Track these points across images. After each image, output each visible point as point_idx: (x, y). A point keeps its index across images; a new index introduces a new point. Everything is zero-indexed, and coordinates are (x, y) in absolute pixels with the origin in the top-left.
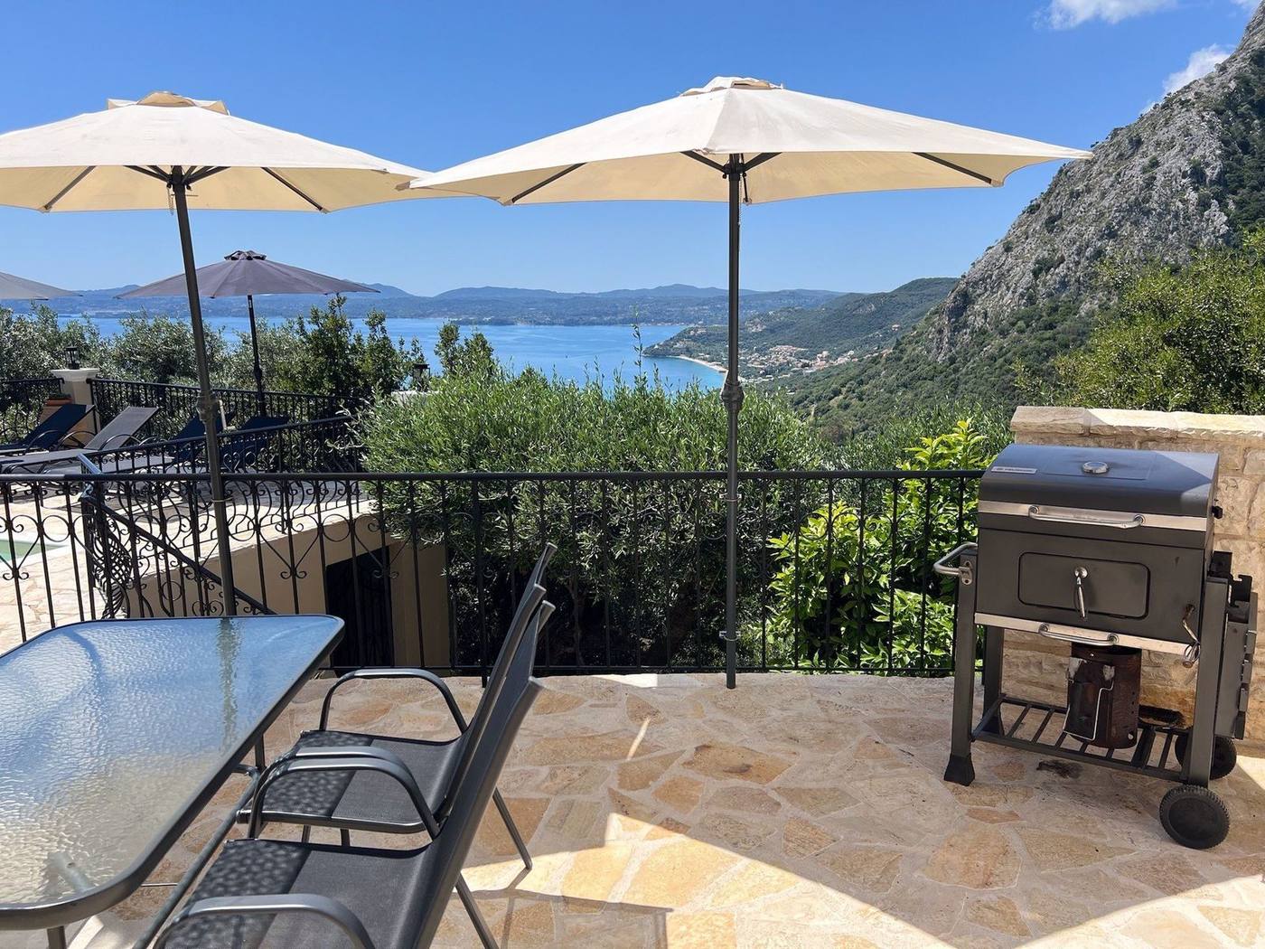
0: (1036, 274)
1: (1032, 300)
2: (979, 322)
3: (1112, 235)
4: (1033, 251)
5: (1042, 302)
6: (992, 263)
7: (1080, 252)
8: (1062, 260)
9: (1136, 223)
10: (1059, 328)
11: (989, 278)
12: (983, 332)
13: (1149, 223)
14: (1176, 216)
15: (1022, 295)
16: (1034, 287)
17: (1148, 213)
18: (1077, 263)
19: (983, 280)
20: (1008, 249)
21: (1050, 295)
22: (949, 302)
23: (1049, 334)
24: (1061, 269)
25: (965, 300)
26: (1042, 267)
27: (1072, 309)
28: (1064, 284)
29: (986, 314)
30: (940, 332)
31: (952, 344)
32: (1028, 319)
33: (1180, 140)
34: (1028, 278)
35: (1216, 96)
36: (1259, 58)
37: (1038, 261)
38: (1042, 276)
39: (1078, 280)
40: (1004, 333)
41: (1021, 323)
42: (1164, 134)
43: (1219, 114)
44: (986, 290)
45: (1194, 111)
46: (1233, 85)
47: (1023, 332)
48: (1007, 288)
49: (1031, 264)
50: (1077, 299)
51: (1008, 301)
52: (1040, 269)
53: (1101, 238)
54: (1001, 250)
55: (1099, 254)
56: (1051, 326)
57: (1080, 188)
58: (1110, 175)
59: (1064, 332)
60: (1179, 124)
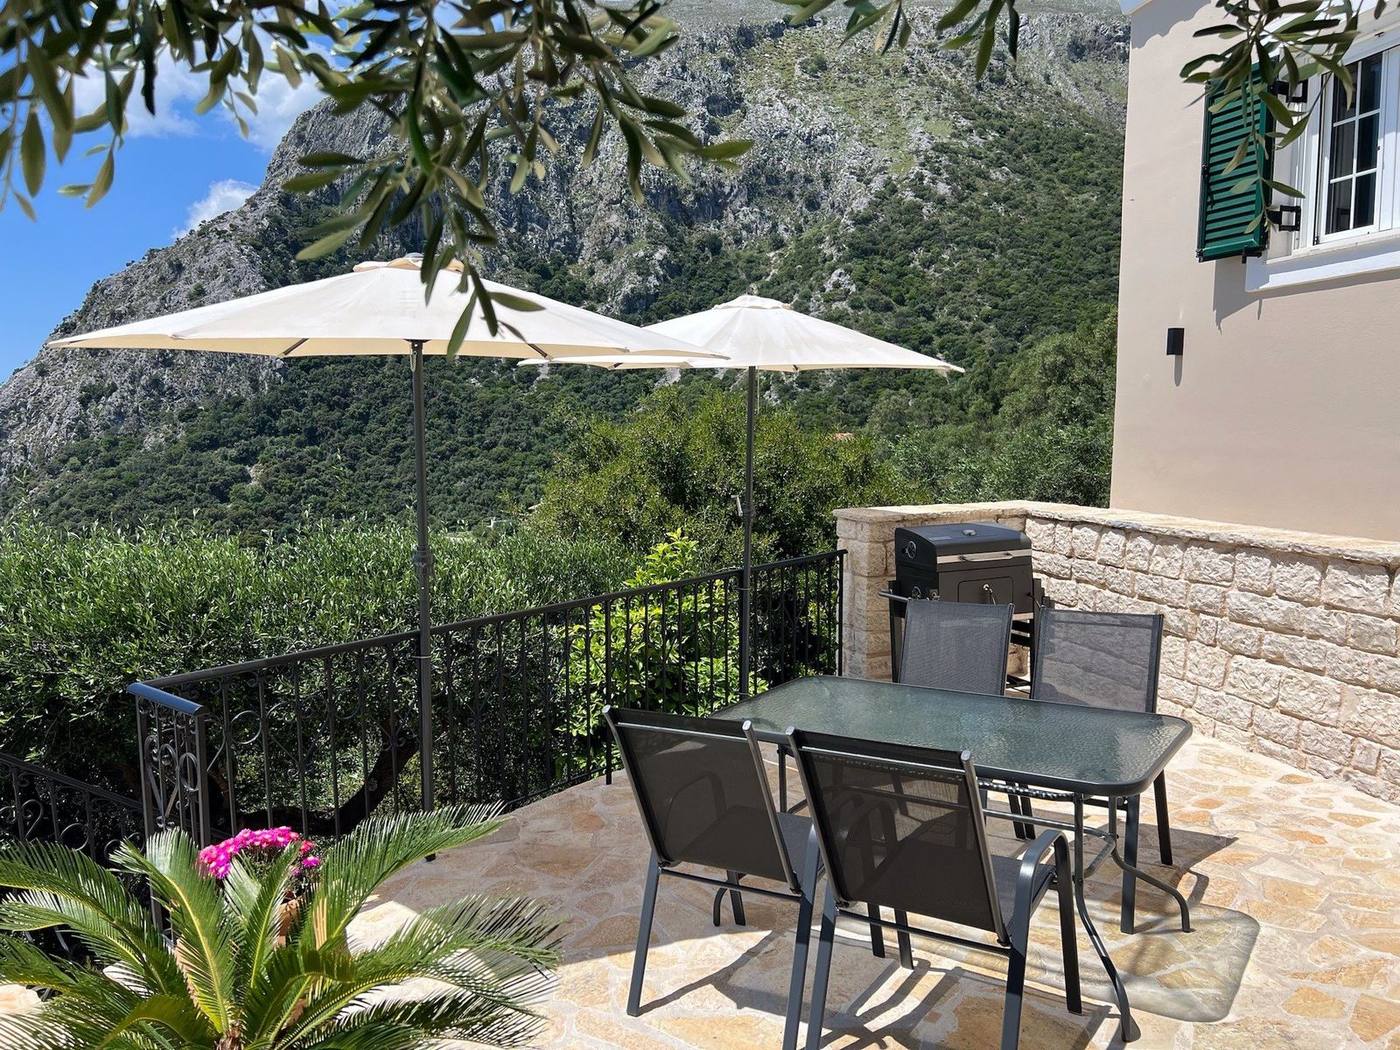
0: (84, 402)
1: (83, 433)
2: (18, 460)
3: (168, 363)
5: (97, 436)
6: (23, 390)
7: (133, 379)
8: (114, 388)
10: (123, 465)
11: (22, 407)
15: (70, 428)
16: (84, 418)
18: (133, 392)
19: (16, 408)
20: (42, 372)
21: (105, 427)
23: (111, 471)
24: (115, 398)
26: (89, 396)
27: (135, 444)
28: (120, 415)
29: (25, 450)
32: (82, 455)
33: (222, 271)
34: (75, 407)
35: (252, 230)
36: (285, 201)
37: (83, 389)
38: (92, 405)
39: (136, 411)
40: (53, 472)
41: (74, 460)
42: (203, 262)
43: (258, 249)
44: (20, 421)
45: (232, 243)
46: (266, 222)
47: (77, 470)
48: (51, 419)
49: (76, 393)
50: (138, 433)
51: (52, 434)
52: (89, 398)
53: (155, 366)
54: (34, 373)
55: (156, 383)
56: (112, 463)
57: (122, 308)
58: (154, 299)
59: (130, 469)
60: (219, 251)
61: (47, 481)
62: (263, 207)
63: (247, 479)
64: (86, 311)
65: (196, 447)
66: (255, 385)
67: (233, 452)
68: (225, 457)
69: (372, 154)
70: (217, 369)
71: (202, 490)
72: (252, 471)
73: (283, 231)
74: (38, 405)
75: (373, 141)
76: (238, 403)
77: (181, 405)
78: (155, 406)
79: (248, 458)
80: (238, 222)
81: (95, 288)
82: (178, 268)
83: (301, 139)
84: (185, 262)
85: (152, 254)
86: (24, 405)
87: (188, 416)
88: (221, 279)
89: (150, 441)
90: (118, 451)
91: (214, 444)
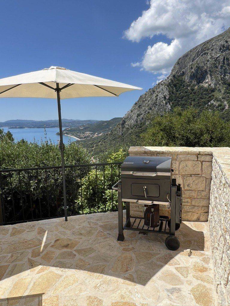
0: (137, 117)
1: (137, 122)
2: (127, 126)
3: (151, 109)
4: (136, 112)
5: (139, 122)
6: (129, 115)
7: (145, 112)
8: (142, 114)
9: (155, 107)
10: (142, 127)
11: (128, 117)
12: (128, 128)
13: (157, 107)
14: (162, 106)
15: (135, 121)
16: (137, 119)
17: (157, 105)
18: (145, 115)
19: (127, 118)
20: (132, 112)
21: (140, 121)
22: (121, 122)
23: (140, 129)
24: (142, 116)
25: (124, 122)
26: (138, 115)
27: (144, 124)
28: (143, 119)
29: (128, 125)
30: (120, 128)
31: (122, 131)
32: (136, 125)
33: (161, 91)
35: (167, 83)
36: (174, 76)
39: (145, 118)
40: (132, 129)
42: (158, 90)
43: (168, 86)
44: (128, 120)
45: (163, 86)
46: (170, 81)
47: (136, 128)
48: (132, 120)
49: (136, 115)
50: (145, 122)
51: (132, 122)
52: (138, 116)
53: (149, 110)
54: (130, 112)
55: (149, 113)
56: (141, 127)
57: (144, 100)
58: (149, 97)
60: (161, 88)
61: (131, 130)
62: (170, 78)
64: (139, 100)
69: (192, 64)
73: (173, 82)
74: (131, 117)
75: (193, 61)
80: (165, 82)
81: (141, 96)
82: (154, 91)
83: (178, 63)
85: (150, 89)
88: (161, 93)
89: (147, 123)
90: (142, 125)
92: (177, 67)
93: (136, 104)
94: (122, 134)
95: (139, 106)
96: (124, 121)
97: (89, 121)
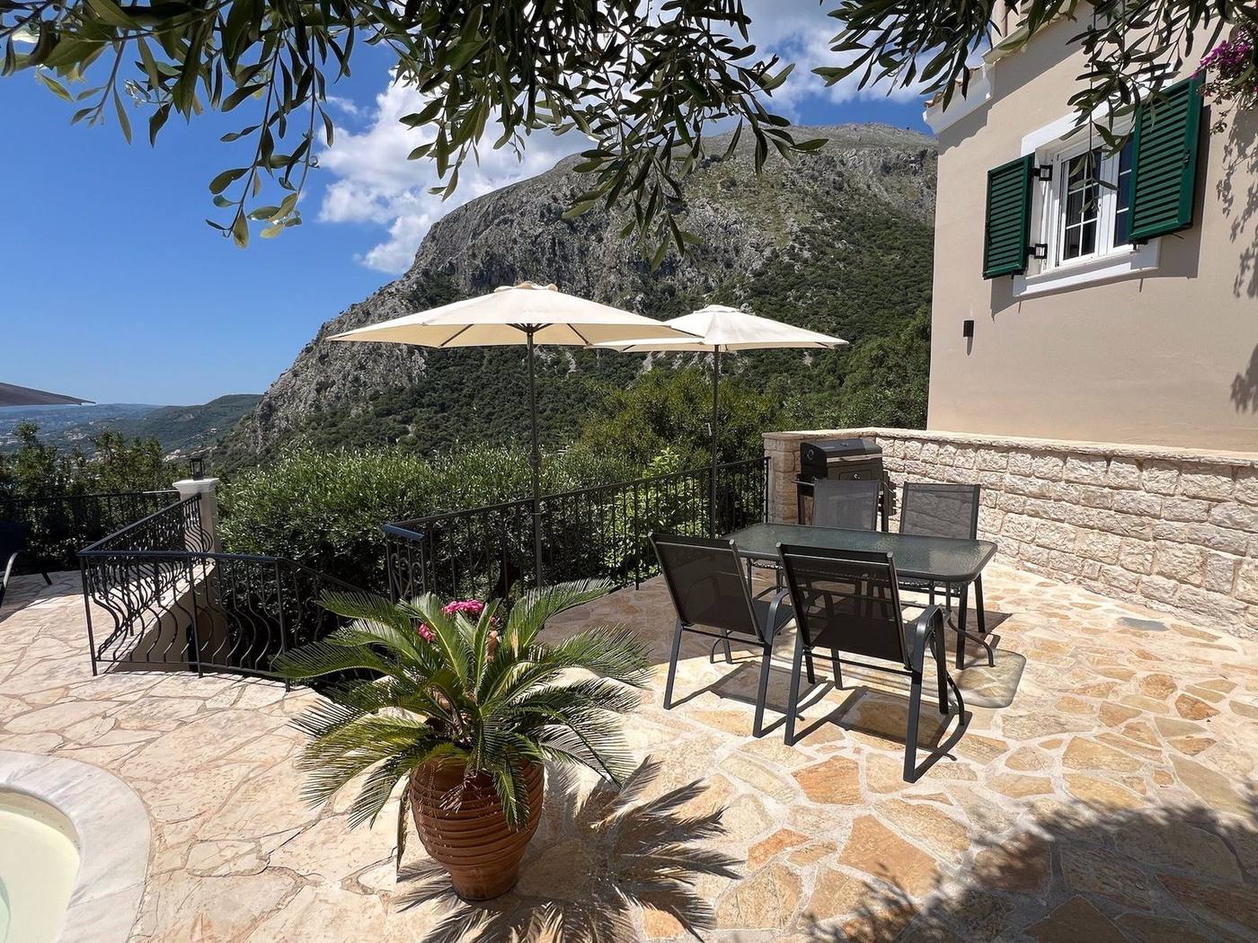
0: (318, 391)
1: (318, 408)
2: (284, 424)
3: (362, 367)
4: (313, 376)
5: (325, 409)
6: (285, 385)
7: (345, 378)
8: (334, 383)
9: (375, 361)
10: (340, 426)
11: (286, 394)
12: (287, 430)
13: (384, 361)
14: (397, 358)
15: (311, 406)
16: (319, 400)
17: (381, 355)
18: (344, 385)
19: (282, 395)
20: (296, 375)
21: (330, 405)
22: (258, 410)
23: (334, 430)
24: (334, 388)
25: (270, 410)
26: (321, 387)
27: (346, 413)
28: (338, 398)
29: (287, 418)
30: (255, 431)
31: (265, 439)
32: (318, 420)
34: (313, 394)
36: (426, 273)
37: (318, 384)
38: (322, 392)
39: (346, 396)
40: (303, 430)
41: (314, 424)
42: (382, 310)
43: (411, 301)
44: (284, 402)
46: (415, 286)
47: (315, 429)
48: (301, 401)
49: (313, 386)
50: (347, 408)
51: (302, 409)
53: (356, 370)
54: (291, 376)
55: (357, 379)
56: (334, 425)
59: (343, 428)
60: (390, 305)
62: (414, 277)
63: (408, 432)
64: (318, 339)
65: (378, 415)
66: (411, 379)
67: (399, 418)
68: (395, 420)
69: (474, 245)
70: (390, 371)
71: (383, 439)
72: (410, 428)
73: (424, 291)
74: (294, 393)
75: (474, 237)
76: (402, 389)
77: (370, 392)
78: (356, 393)
79: (407, 420)
80: (400, 287)
81: (323, 327)
82: (368, 314)
83: (434, 238)
84: (371, 310)
85: (353, 307)
86: (286, 393)
87: (375, 397)
89: (354, 412)
90: (337, 418)
91: (389, 413)
92: (432, 246)
93: (308, 350)
94: (268, 451)
95: (322, 359)
96: (269, 406)
97: (111, 408)
